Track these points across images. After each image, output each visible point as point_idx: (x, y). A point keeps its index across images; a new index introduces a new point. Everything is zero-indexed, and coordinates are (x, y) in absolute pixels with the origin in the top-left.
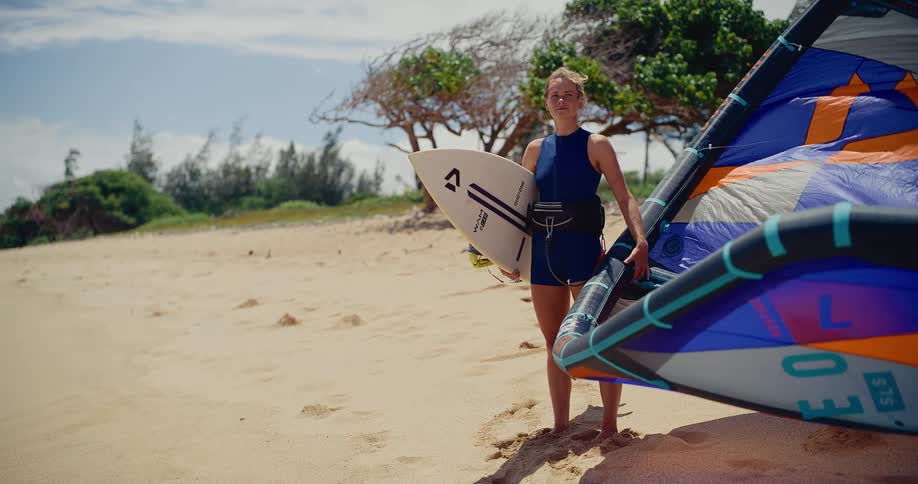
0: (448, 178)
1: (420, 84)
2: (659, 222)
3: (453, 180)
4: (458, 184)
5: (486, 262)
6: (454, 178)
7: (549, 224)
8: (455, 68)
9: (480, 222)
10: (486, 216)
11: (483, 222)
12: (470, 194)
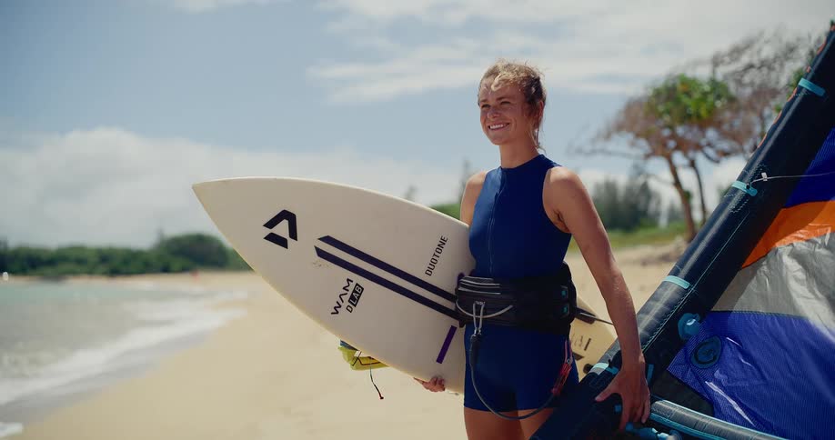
0: (271, 224)
1: (669, 112)
2: (677, 317)
3: (282, 229)
4: (293, 234)
5: (371, 363)
6: (284, 225)
7: (478, 313)
8: (705, 94)
9: (346, 298)
10: (358, 291)
11: (354, 300)
12: (321, 253)
